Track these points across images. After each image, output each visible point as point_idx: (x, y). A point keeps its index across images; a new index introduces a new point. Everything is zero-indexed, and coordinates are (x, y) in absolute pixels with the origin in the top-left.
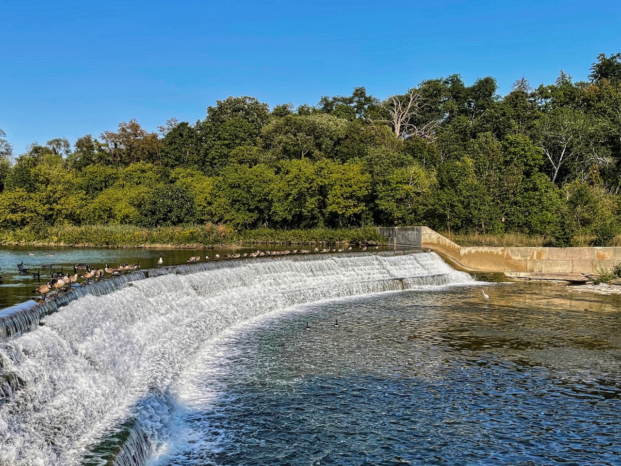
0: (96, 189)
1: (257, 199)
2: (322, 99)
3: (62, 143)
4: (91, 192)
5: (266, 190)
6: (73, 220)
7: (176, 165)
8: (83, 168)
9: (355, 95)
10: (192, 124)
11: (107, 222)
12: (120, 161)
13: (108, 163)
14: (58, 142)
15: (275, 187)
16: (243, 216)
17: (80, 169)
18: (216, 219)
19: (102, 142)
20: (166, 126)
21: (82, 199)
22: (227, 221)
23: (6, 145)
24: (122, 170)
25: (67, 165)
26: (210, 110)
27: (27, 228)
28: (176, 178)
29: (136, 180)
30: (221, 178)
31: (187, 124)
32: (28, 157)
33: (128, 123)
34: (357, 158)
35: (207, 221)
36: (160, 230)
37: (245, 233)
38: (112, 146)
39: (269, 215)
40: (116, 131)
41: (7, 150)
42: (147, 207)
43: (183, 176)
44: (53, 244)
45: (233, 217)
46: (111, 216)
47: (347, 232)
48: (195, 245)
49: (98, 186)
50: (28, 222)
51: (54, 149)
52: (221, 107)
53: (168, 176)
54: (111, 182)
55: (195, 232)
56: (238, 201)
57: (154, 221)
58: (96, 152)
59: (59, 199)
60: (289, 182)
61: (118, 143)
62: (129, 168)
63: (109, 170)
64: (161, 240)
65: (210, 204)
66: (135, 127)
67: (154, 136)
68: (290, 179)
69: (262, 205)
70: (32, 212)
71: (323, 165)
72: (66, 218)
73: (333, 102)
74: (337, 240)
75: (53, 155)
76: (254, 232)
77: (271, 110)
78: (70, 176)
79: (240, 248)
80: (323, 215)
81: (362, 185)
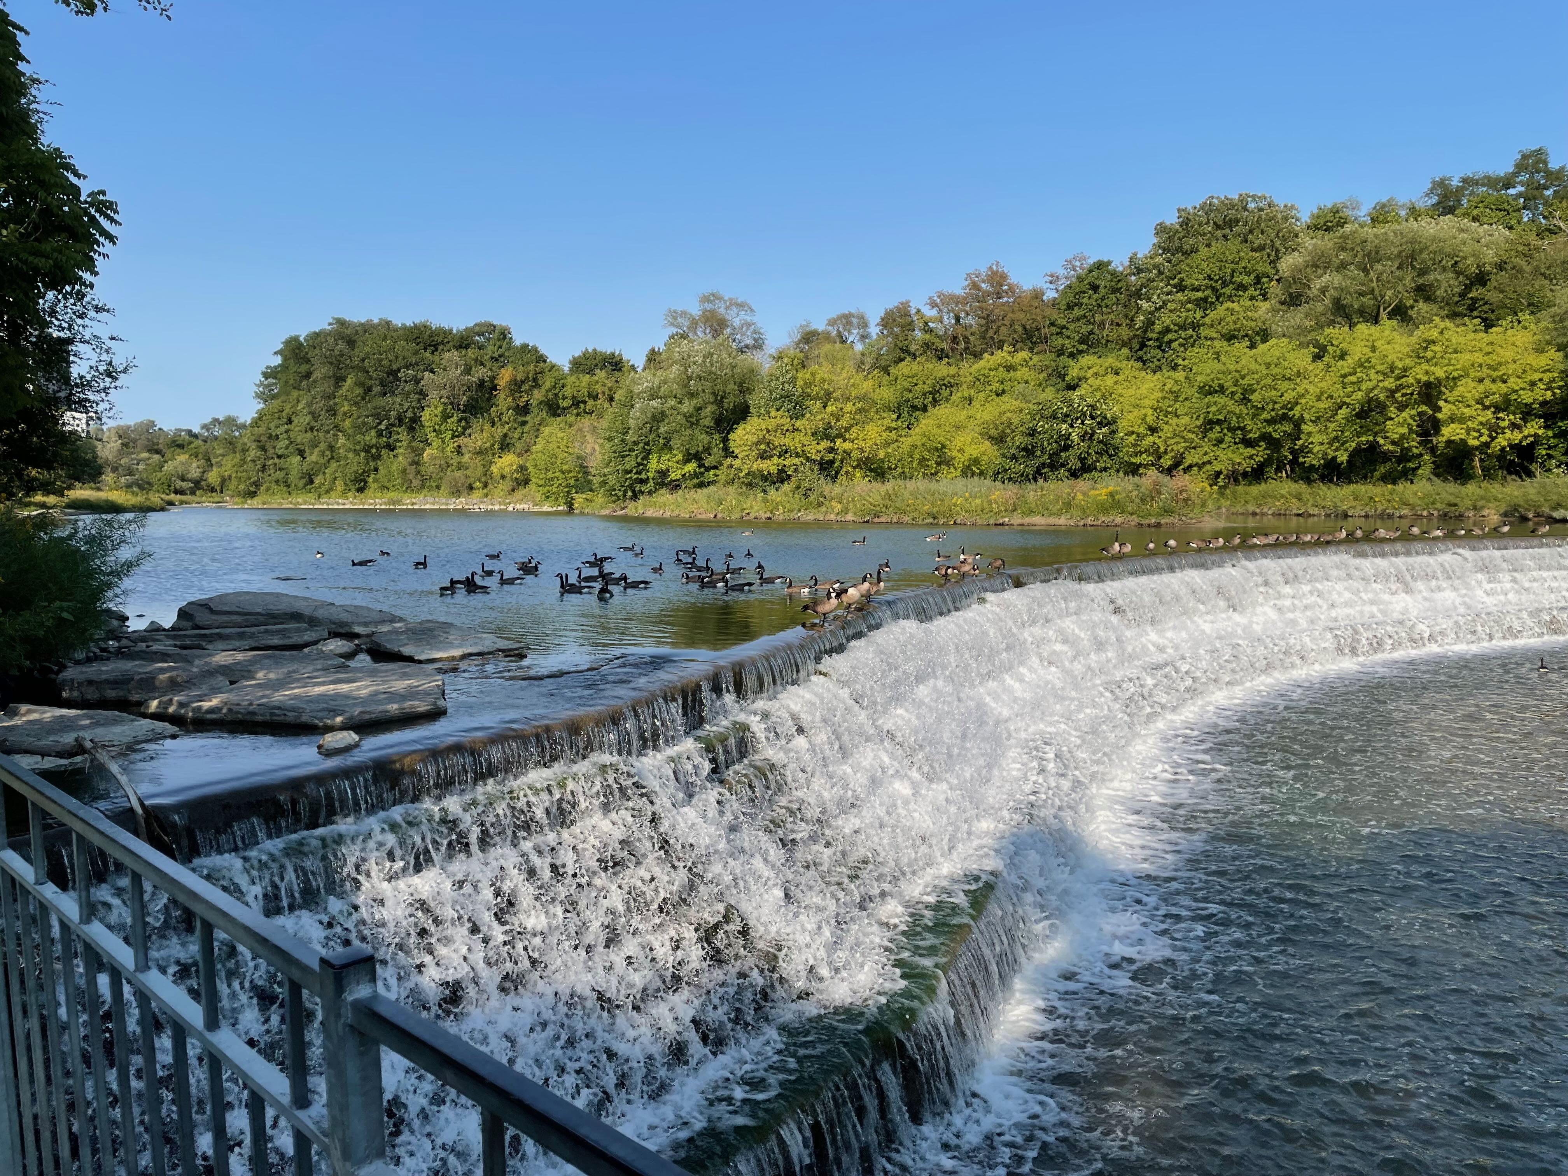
0: (915, 408)
1: (1265, 415)
2: (1434, 182)
3: (855, 321)
4: (905, 414)
5: (1288, 397)
6: (871, 470)
7: (1081, 352)
8: (892, 370)
9: (1520, 167)
10: (1120, 262)
11: (936, 473)
12: (966, 349)
13: (941, 355)
14: (846, 320)
15: (1311, 389)
16: (1230, 455)
17: (886, 370)
18: (1167, 462)
19: (930, 313)
20: (1062, 272)
21: (890, 429)
22: (1190, 467)
23: (755, 332)
24: (969, 369)
25: (862, 363)
26: (1161, 229)
27: (786, 487)
28: (1080, 379)
29: (995, 386)
30: (1180, 375)
31: (1109, 263)
32: (792, 352)
33: (984, 270)
34: (1525, 316)
35: (1146, 466)
36: (1042, 489)
37: (1234, 493)
38: (949, 320)
39: (1293, 452)
40: (959, 288)
41: (755, 340)
42: (1019, 440)
43: (1096, 374)
44: (832, 517)
45: (1206, 459)
46: (944, 461)
47: (1495, 488)
48: (1119, 520)
49: (918, 403)
50: (789, 477)
51: (840, 334)
52: (1185, 223)
53: (1062, 377)
54: (945, 393)
55: (1117, 492)
56: (1219, 422)
57: (1030, 471)
58: (918, 334)
59: (847, 429)
60: (1344, 376)
61: (963, 315)
62: (982, 363)
63: (942, 370)
64: (1044, 509)
65: (1153, 430)
66: (998, 279)
67: (1037, 295)
68: (1347, 370)
69: (1278, 431)
70: (798, 455)
71: (1434, 334)
72: (858, 466)
73: (1463, 188)
74: (1468, 509)
75: (838, 345)
76: (1256, 489)
77: (1305, 217)
78: (868, 385)
79: (1222, 524)
80: (1433, 450)
81: (1536, 376)
